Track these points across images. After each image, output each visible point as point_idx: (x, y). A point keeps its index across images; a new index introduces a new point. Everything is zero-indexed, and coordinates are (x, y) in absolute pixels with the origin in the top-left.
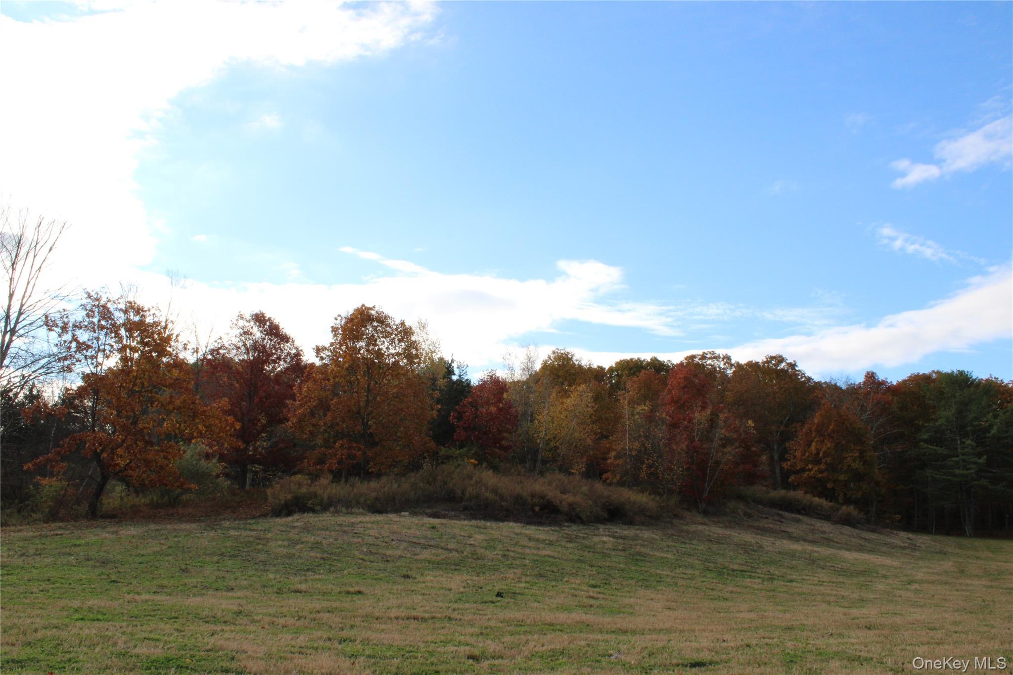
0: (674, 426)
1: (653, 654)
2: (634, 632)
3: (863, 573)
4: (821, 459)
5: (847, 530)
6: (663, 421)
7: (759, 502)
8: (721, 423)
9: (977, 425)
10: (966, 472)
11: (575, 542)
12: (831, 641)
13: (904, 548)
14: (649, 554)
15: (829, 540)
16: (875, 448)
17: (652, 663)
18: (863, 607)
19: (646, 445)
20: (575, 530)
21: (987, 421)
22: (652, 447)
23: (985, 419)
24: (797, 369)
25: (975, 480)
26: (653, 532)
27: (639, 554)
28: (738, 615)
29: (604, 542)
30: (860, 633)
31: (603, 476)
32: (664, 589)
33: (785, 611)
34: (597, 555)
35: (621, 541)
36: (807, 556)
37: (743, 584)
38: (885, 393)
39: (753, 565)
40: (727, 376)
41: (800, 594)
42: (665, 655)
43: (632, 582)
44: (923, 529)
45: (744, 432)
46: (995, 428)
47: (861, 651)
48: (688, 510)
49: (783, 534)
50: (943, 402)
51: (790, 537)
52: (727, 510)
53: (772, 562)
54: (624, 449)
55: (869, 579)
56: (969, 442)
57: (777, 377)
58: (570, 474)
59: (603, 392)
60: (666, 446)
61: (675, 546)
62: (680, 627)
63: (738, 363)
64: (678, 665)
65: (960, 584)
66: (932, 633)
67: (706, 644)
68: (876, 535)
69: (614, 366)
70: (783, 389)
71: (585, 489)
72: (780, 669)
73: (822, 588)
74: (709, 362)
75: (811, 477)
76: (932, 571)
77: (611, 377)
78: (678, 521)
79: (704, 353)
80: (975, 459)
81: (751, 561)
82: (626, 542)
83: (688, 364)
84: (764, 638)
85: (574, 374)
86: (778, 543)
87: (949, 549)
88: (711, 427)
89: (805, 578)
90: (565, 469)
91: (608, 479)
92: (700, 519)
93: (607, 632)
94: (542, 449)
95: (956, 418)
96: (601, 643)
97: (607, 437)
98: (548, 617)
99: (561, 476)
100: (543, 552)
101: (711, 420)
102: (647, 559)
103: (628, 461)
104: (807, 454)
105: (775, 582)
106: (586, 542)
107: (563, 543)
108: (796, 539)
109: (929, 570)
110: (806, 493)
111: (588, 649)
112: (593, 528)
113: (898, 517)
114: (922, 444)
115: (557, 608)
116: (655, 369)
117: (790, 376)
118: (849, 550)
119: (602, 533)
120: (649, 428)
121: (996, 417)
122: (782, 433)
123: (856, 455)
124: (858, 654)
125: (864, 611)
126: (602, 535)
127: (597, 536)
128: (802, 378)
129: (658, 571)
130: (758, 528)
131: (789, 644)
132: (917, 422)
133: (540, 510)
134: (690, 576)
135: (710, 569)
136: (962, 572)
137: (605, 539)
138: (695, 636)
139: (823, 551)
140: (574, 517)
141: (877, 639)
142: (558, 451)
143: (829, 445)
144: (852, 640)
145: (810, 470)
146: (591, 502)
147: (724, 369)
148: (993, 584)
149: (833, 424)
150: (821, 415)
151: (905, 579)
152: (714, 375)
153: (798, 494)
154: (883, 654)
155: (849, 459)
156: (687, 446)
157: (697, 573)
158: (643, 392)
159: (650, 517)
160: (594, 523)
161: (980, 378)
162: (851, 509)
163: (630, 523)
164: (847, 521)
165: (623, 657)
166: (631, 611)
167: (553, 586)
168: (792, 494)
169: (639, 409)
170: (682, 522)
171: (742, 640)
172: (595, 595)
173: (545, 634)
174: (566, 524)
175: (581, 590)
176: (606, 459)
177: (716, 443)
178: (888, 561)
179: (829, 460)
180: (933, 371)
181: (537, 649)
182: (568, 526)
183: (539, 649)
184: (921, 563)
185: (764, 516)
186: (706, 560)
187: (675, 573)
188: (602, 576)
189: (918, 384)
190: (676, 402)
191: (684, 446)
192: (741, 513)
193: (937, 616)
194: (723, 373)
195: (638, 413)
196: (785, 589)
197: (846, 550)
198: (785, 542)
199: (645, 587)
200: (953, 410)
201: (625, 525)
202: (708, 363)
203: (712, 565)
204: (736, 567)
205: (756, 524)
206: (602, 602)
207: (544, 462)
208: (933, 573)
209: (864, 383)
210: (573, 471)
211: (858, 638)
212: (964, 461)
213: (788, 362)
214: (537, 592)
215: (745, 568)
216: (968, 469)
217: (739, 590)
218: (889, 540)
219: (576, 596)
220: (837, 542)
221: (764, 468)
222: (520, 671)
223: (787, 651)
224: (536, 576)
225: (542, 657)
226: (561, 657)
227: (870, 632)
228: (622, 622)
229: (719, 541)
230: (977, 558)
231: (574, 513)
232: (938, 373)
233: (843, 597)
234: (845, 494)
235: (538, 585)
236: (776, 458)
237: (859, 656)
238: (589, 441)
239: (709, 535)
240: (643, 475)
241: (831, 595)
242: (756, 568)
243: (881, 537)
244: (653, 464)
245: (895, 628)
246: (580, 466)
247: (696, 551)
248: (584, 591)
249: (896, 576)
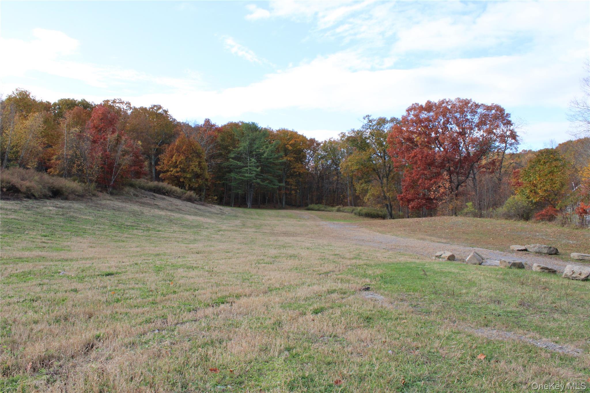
0: (94, 142)
1: (84, 270)
2: (71, 260)
3: (196, 227)
4: (178, 165)
5: (189, 204)
6: (88, 139)
7: (143, 188)
8: (123, 142)
9: (258, 152)
10: (250, 175)
11: (31, 210)
12: (179, 260)
13: (218, 214)
14: (78, 217)
15: (179, 209)
16: (206, 161)
17: (84, 275)
18: (196, 243)
19: (77, 153)
20: (31, 203)
21: (262, 150)
22: (81, 154)
23: (262, 149)
24: (168, 113)
25: (254, 180)
26: (80, 204)
27: (72, 217)
28: (130, 249)
29: (50, 210)
30: (193, 256)
31: (48, 171)
32: (88, 236)
33: (155, 247)
34: (46, 218)
35: (61, 209)
36: (168, 218)
37: (133, 233)
38: (214, 131)
39: (138, 223)
40: (127, 113)
41: (163, 238)
42: (91, 271)
43: (69, 233)
44: (228, 204)
45: (136, 148)
46: (266, 153)
47: (193, 264)
48: (101, 191)
49: (155, 206)
50: (243, 139)
51: (159, 207)
52: (124, 192)
53: (149, 221)
54: (62, 154)
55: (199, 229)
56: (253, 160)
57: (156, 117)
58: (27, 168)
59: (50, 118)
60: (89, 154)
61: (93, 212)
62: (99, 256)
63: (134, 107)
64: (99, 275)
65: (242, 231)
66: (227, 254)
67: (113, 264)
68: (204, 207)
69: (57, 102)
70: (160, 125)
71: (37, 178)
72: (153, 274)
73: (175, 234)
74: (118, 105)
75: (171, 175)
76: (230, 225)
77: (55, 109)
78: (95, 198)
79: (115, 99)
80: (255, 169)
81: (138, 221)
82: (64, 210)
83: (105, 105)
84: (145, 260)
85: (30, 106)
86: (152, 211)
87: (239, 214)
88: (117, 144)
89: (167, 229)
90: (23, 165)
91: (51, 172)
92: (108, 197)
93: (56, 261)
94: (8, 152)
95: (249, 147)
96: (53, 267)
97: (51, 146)
98: (18, 254)
99: (21, 170)
100: (11, 217)
101: (117, 140)
102: (77, 220)
103: (65, 161)
104: (170, 162)
105: (150, 232)
106: (39, 210)
107: (24, 211)
108: (163, 209)
109: (229, 225)
110: (168, 183)
111: (46, 270)
112: (42, 202)
113: (216, 198)
114: (230, 159)
115: (23, 249)
116: (84, 106)
117: (164, 117)
118: (190, 215)
119: (49, 205)
120: (79, 143)
121: (267, 148)
122: (157, 149)
123: (196, 164)
124: (192, 265)
125: (196, 245)
126: (49, 206)
127: (45, 206)
128: (170, 119)
129: (84, 227)
130: (141, 203)
131: (158, 262)
132: (229, 148)
133: (7, 190)
134: (102, 229)
135: (114, 225)
136: (244, 225)
137: (51, 208)
138: (107, 260)
139: (177, 215)
140: (30, 195)
141: (201, 258)
142: (19, 154)
143: (182, 158)
144: (189, 259)
145: (172, 171)
146: (41, 186)
147: (126, 110)
148: (257, 230)
149: (185, 146)
150: (179, 141)
151: (216, 229)
152: (120, 113)
153: (164, 185)
154: (204, 265)
155: (193, 166)
156: (102, 154)
157: (107, 227)
158: (75, 120)
159: (78, 196)
160: (43, 199)
161: (262, 127)
162: (191, 193)
163: (66, 199)
164: (190, 200)
165: (67, 273)
166: (69, 249)
167: (18, 237)
168: (161, 184)
169: (73, 130)
170: (98, 198)
171: (133, 261)
172: (46, 241)
173: (17, 264)
174: (25, 199)
175: (37, 239)
176: (49, 160)
177: (120, 153)
178: (209, 220)
179: (182, 166)
180: (240, 122)
181: (13, 272)
182: (26, 201)
183: (14, 272)
184: (225, 221)
185: (145, 196)
186: (112, 220)
187: (94, 228)
188: (49, 230)
189: (231, 128)
190: (96, 128)
191: (100, 154)
192: (132, 194)
193: (230, 246)
194: (125, 113)
195: (72, 133)
196: (156, 235)
197: (188, 215)
198: (156, 210)
199: (77, 235)
200: (247, 143)
201: (63, 200)
202: (116, 105)
203: (115, 223)
204: (129, 224)
205: (140, 200)
206: (51, 245)
207: (9, 160)
208: (230, 226)
209: (204, 125)
210: (28, 167)
211: (192, 258)
212: (250, 169)
213: (164, 109)
214: (8, 240)
215: (133, 224)
216: (251, 174)
217: (131, 236)
218: (210, 210)
219: (34, 242)
220: (184, 211)
221: (146, 169)
222: (4, 285)
223: (157, 266)
224: (6, 231)
225: (17, 276)
226: (29, 275)
227: (198, 255)
228: (63, 255)
229: (119, 210)
230: (252, 219)
231: (30, 193)
232: (242, 122)
233: (186, 239)
234: (189, 185)
235: (8, 236)
236: (153, 163)
237: (193, 266)
238: (40, 149)
239: (113, 207)
240: (74, 170)
241: (180, 238)
242: (140, 225)
243: (207, 208)
244: (81, 164)
245: (211, 253)
246: (33, 164)
247: (106, 215)
248: (39, 239)
249: (213, 228)
